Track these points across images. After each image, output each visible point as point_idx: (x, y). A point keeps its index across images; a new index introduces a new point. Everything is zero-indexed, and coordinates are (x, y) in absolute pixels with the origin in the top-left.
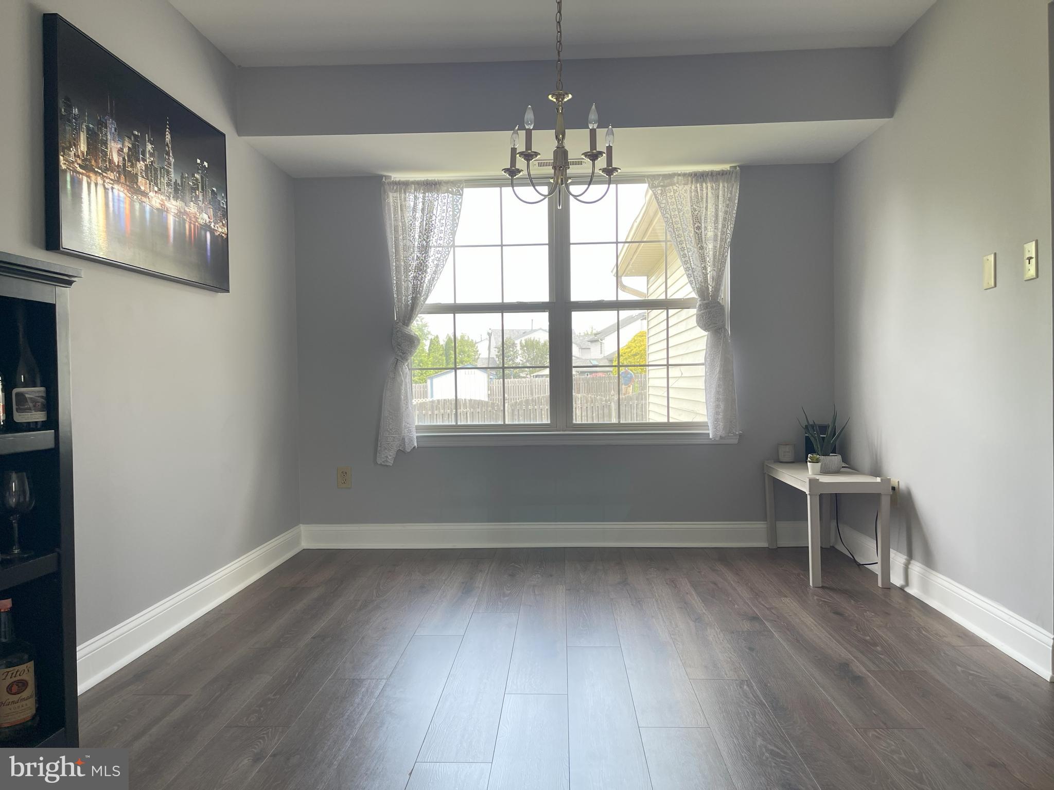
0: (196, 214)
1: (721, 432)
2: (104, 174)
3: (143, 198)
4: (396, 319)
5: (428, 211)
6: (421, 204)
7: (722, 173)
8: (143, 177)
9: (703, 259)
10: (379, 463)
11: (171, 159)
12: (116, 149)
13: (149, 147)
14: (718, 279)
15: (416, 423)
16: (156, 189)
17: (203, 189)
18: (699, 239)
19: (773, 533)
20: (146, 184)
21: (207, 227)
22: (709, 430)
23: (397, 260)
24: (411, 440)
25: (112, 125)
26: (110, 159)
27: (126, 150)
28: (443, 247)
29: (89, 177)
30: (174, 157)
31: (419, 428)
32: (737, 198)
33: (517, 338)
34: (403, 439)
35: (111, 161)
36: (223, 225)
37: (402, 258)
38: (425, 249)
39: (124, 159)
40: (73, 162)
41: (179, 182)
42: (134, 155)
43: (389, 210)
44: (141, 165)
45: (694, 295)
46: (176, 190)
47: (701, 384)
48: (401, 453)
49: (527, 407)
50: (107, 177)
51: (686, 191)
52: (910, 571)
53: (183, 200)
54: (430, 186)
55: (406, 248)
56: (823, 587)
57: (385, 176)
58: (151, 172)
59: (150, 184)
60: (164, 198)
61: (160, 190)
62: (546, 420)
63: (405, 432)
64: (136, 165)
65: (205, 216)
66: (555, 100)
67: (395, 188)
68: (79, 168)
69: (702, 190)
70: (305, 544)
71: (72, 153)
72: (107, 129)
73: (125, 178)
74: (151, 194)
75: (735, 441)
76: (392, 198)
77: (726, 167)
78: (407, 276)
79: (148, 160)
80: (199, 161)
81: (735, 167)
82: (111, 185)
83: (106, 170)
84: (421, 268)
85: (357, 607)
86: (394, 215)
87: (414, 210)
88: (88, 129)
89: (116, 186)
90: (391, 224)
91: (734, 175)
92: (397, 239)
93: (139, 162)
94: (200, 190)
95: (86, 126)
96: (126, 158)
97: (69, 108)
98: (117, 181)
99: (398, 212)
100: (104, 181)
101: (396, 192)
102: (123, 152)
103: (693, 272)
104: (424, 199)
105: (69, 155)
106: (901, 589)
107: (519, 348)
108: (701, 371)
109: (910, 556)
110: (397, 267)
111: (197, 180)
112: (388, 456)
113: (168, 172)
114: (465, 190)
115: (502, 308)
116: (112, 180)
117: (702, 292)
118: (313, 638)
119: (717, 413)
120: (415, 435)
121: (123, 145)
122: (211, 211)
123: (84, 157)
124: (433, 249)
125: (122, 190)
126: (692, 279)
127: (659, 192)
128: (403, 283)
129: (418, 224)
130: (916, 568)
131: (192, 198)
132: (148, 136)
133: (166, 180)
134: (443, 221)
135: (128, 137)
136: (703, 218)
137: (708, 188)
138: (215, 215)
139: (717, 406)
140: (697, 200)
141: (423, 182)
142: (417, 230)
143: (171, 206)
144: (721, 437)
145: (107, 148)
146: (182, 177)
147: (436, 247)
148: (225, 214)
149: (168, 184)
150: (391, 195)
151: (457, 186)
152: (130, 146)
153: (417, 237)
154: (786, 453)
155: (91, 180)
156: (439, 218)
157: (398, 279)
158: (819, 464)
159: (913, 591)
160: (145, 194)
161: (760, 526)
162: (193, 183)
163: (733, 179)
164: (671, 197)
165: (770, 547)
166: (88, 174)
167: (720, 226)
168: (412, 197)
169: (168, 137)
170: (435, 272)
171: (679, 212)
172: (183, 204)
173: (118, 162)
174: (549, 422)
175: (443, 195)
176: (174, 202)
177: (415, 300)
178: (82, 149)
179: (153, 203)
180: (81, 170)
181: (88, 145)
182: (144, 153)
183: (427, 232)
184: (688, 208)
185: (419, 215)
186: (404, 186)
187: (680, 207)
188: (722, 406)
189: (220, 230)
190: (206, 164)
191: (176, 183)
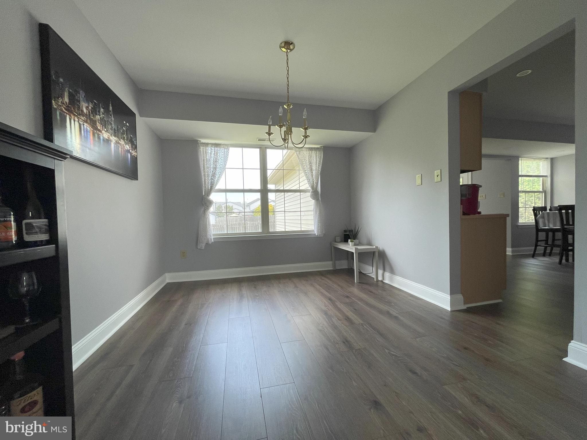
0: (124, 144)
1: (320, 233)
2: (79, 116)
3: (99, 132)
4: (204, 194)
5: (216, 154)
6: (213, 152)
7: (318, 148)
8: (99, 123)
9: (312, 175)
10: (199, 248)
11: (112, 118)
12: (85, 107)
13: (102, 110)
14: (317, 183)
15: (213, 233)
16: (105, 130)
17: (126, 134)
18: (311, 170)
19: (334, 265)
20: (100, 126)
21: (128, 151)
22: (315, 232)
23: (204, 172)
24: (211, 239)
25: (82, 95)
26: (81, 110)
27: (90, 108)
28: (222, 168)
29: (70, 115)
30: (114, 118)
31: (214, 235)
32: (322, 157)
33: (223, 205)
34: (208, 239)
35: (82, 111)
36: (135, 151)
37: (206, 171)
38: (215, 168)
39: (89, 112)
40: (61, 106)
41: (116, 129)
42: (95, 111)
43: (201, 153)
44: (98, 117)
45: (310, 188)
46: (115, 132)
47: (312, 217)
48: (207, 244)
49: (232, 226)
50: (80, 118)
51: (306, 153)
52: (384, 275)
53: (118, 137)
54: (217, 145)
55: (208, 168)
56: (359, 283)
57: (199, 141)
58: (103, 121)
59: (103, 127)
60: (109, 135)
61: (107, 131)
62: (260, 230)
63: (209, 237)
64: (95, 116)
65: (128, 147)
66: (286, 107)
67: (203, 145)
68: (64, 110)
69: (311, 153)
70: (168, 281)
71: (60, 101)
72: (80, 94)
73: (90, 121)
74: (103, 131)
75: (323, 236)
76: (202, 149)
77: (319, 146)
78: (208, 178)
79: (101, 116)
80: (125, 122)
81: (321, 147)
82: (82, 123)
83: (80, 115)
84: (214, 175)
85: (199, 308)
86: (203, 155)
87: (211, 154)
88: (69, 93)
89: (85, 124)
90: (201, 158)
91: (321, 149)
92: (204, 164)
93: (97, 115)
94: (125, 135)
95: (68, 89)
96: (90, 112)
97: (58, 77)
98: (86, 122)
99: (204, 154)
100: (79, 120)
101: (203, 146)
102: (88, 108)
103: (310, 180)
104: (215, 149)
105: (58, 102)
106: (382, 281)
107: (223, 208)
108: (312, 213)
109: (384, 270)
110: (204, 175)
111: (124, 130)
112: (202, 246)
113: (111, 124)
114: (230, 148)
115: (244, 191)
116: (83, 120)
117: (312, 187)
118: (186, 324)
119: (318, 227)
120: (213, 237)
121: (89, 105)
122: (130, 145)
123: (67, 105)
124: (218, 169)
125: (89, 126)
126: (309, 183)
127: (298, 153)
128: (207, 181)
129: (212, 159)
130: (387, 274)
131: (122, 137)
132: (101, 104)
133: (110, 127)
134: (222, 159)
135: (91, 102)
136: (312, 163)
137: (314, 153)
138: (132, 147)
139: (318, 225)
140: (310, 157)
141: (214, 143)
142: (212, 161)
143: (112, 139)
144: (320, 235)
145: (80, 104)
146: (118, 127)
147: (220, 168)
148: (136, 148)
149: (111, 129)
150: (201, 147)
151: (227, 146)
152: (92, 107)
153: (212, 164)
154: (338, 239)
155: (71, 117)
156: (220, 157)
157: (205, 180)
158: (353, 243)
159: (386, 281)
160: (100, 131)
161: (330, 263)
162: (122, 131)
163: (321, 150)
164: (302, 155)
165: (334, 269)
166: (69, 114)
167: (317, 166)
168: (210, 149)
169: (111, 108)
170: (219, 177)
171: (305, 160)
172: (118, 139)
173: (86, 113)
174: (261, 231)
175: (222, 149)
176: (114, 138)
177: (211, 187)
178: (66, 100)
179: (104, 136)
180: (65, 111)
181: (69, 99)
182: (99, 112)
183: (216, 161)
184: (307, 159)
185: (213, 155)
186: (207, 144)
187: (305, 159)
188: (320, 225)
189: (134, 153)
190: (128, 124)
191: (114, 129)
